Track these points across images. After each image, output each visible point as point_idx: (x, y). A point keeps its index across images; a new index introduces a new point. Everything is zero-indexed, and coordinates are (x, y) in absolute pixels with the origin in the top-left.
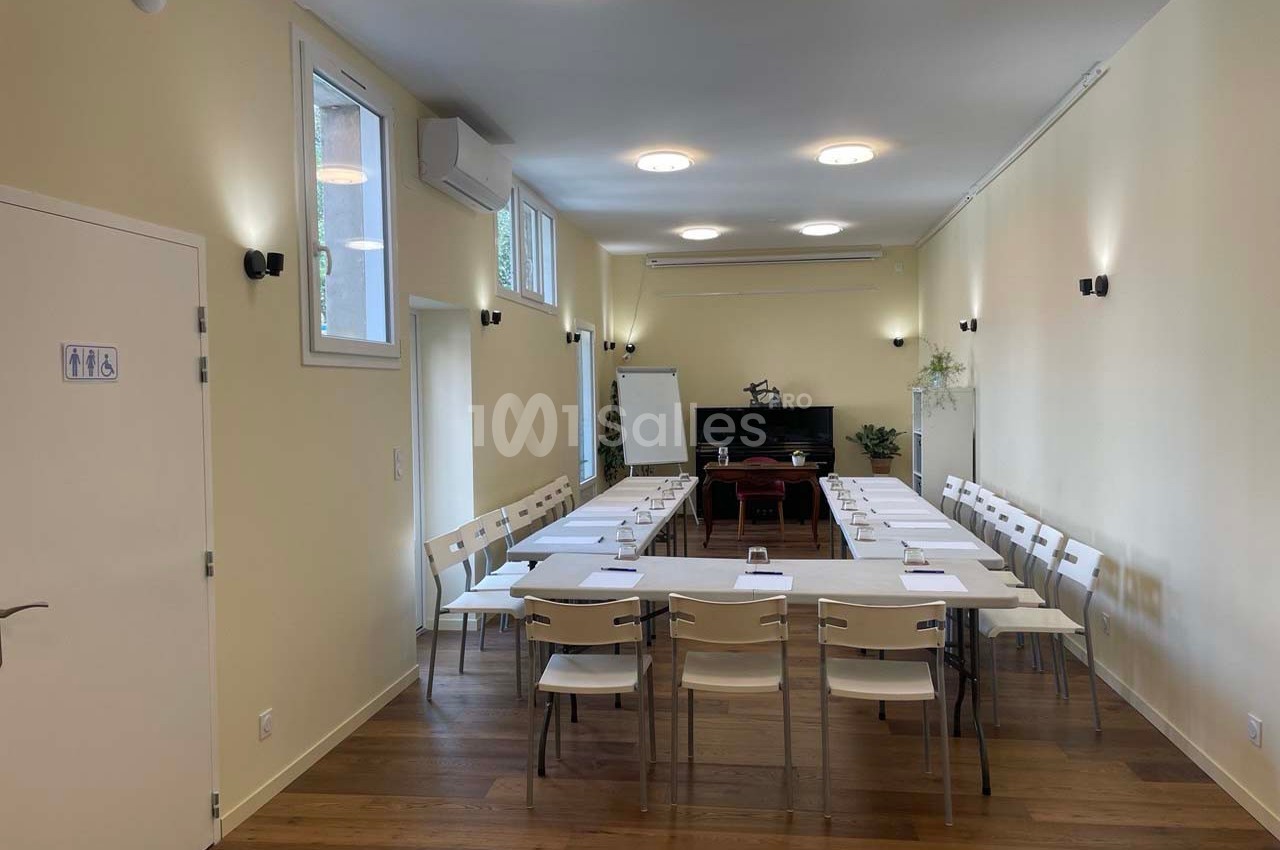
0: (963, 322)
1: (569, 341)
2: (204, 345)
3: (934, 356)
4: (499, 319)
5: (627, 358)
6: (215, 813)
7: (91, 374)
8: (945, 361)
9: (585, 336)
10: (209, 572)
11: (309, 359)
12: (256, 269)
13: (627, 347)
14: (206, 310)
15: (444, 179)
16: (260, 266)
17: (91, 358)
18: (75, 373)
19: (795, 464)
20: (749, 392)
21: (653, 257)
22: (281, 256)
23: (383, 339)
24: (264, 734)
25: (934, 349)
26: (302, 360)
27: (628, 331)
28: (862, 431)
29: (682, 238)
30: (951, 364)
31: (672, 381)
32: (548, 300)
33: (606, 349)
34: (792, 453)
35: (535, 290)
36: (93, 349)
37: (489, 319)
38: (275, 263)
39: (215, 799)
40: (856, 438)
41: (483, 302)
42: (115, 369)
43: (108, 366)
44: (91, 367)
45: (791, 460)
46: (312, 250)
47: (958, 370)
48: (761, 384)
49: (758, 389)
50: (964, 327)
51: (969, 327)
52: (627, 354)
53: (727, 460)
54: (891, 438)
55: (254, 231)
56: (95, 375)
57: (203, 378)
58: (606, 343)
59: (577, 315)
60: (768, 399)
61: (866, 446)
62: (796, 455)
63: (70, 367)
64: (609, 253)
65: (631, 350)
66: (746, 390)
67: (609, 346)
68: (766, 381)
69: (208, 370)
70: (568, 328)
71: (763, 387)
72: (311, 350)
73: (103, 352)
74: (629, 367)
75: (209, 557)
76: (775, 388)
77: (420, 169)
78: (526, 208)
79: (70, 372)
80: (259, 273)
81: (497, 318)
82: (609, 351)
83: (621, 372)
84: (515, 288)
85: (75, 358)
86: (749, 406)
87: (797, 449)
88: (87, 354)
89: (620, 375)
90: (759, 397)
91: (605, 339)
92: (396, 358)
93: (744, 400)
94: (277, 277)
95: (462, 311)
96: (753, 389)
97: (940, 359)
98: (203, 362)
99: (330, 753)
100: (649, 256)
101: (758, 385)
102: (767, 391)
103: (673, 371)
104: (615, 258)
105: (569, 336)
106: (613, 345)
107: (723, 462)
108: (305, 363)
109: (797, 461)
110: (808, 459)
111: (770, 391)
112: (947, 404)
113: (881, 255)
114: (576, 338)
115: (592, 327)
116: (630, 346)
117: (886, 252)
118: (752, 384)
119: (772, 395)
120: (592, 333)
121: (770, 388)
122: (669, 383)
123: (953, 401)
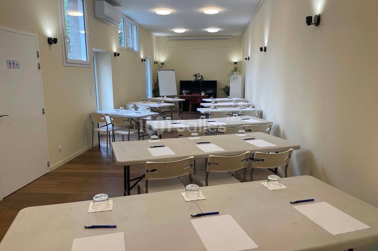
0: (246, 57)
1: (142, 61)
2: (39, 61)
4: (119, 55)
5: (161, 66)
6: (49, 166)
7: (14, 67)
8: (237, 69)
9: (148, 60)
10: (44, 113)
11: (65, 64)
12: (51, 42)
13: (161, 63)
14: (39, 52)
15: (102, 17)
16: (52, 41)
17: (13, 63)
18: (10, 66)
19: (202, 95)
21: (169, 37)
22: (57, 39)
23: (86, 60)
24: (60, 151)
26: (64, 65)
27: (161, 58)
28: (225, 88)
29: (175, 32)
32: (136, 49)
33: (155, 63)
35: (131, 47)
36: (14, 61)
37: (116, 55)
38: (55, 41)
39: (48, 163)
40: (223, 89)
41: (115, 50)
42: (19, 65)
43: (17, 65)
44: (13, 65)
46: (65, 37)
47: (239, 71)
48: (198, 74)
49: (197, 75)
50: (246, 59)
52: (161, 65)
53: (185, 94)
55: (50, 33)
56: (15, 67)
57: (39, 68)
58: (155, 62)
59: (145, 54)
60: (199, 78)
61: (226, 92)
63: (9, 65)
64: (156, 36)
65: (163, 64)
66: (193, 76)
67: (156, 63)
68: (199, 73)
69: (40, 66)
70: (142, 57)
71: (198, 75)
72: (66, 62)
73: (16, 62)
74: (162, 69)
75: (43, 110)
76: (202, 75)
77: (95, 14)
78: (127, 24)
79: (9, 67)
80: (52, 43)
81: (118, 54)
84: (125, 46)
85: (10, 63)
86: (195, 80)
87: (203, 91)
88: (13, 62)
89: (159, 71)
90: (197, 78)
91: (155, 61)
92: (89, 65)
93: (193, 79)
94: (55, 44)
95: (109, 51)
96: (196, 75)
98: (39, 64)
99: (76, 157)
100: (167, 37)
102: (199, 76)
103: (173, 70)
104: (158, 37)
105: (142, 60)
106: (157, 62)
107: (184, 94)
108: (65, 65)
112: (236, 79)
113: (231, 38)
114: (145, 60)
115: (150, 57)
116: (162, 63)
117: (233, 37)
118: (195, 74)
119: (201, 77)
120: (150, 59)
121: (200, 75)
122: (172, 73)
123: (237, 78)
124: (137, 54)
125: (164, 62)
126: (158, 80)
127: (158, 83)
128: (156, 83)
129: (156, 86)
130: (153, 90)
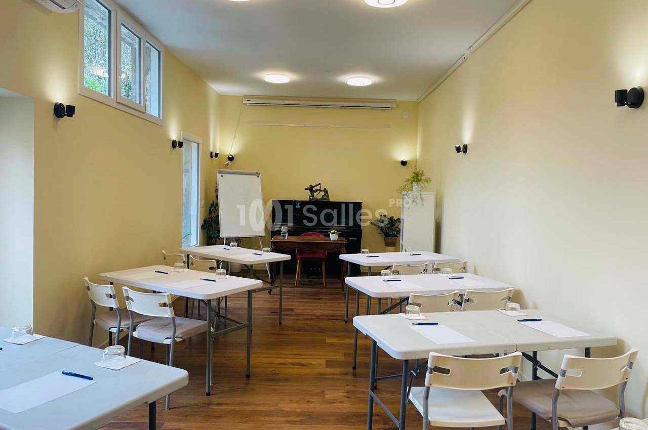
0: (458, 146)
1: (174, 145)
3: (414, 173)
5: (228, 164)
8: (420, 175)
9: (193, 145)
13: (228, 157)
19: (332, 239)
20: (308, 190)
21: (248, 97)
25: (414, 168)
27: (229, 146)
30: (423, 178)
31: (256, 181)
33: (212, 157)
34: (330, 232)
35: (138, 102)
37: (62, 111)
41: (58, 96)
45: (329, 236)
47: (427, 181)
48: (317, 185)
49: (314, 189)
50: (458, 149)
51: (461, 150)
52: (228, 162)
53: (287, 235)
54: (397, 224)
58: (211, 153)
59: (185, 126)
60: (319, 196)
61: (382, 229)
62: (333, 233)
65: (231, 159)
66: (306, 189)
67: (214, 155)
68: (320, 184)
70: (173, 136)
71: (318, 188)
74: (228, 170)
76: (325, 189)
81: (71, 111)
82: (214, 158)
83: (220, 172)
84: (109, 94)
86: (308, 200)
87: (334, 229)
89: (219, 175)
90: (315, 194)
91: (211, 150)
93: (305, 196)
95: (35, 97)
96: (311, 189)
97: (417, 174)
100: (245, 96)
101: (314, 187)
102: (320, 191)
103: (258, 175)
104: (222, 98)
105: (173, 142)
106: (217, 155)
109: (333, 237)
110: (340, 236)
111: (322, 191)
112: (419, 201)
113: (395, 106)
114: (181, 144)
115: (200, 141)
116: (231, 156)
117: (398, 104)
118: (311, 185)
119: (322, 193)
120: (198, 144)
121: (322, 189)
122: (255, 183)
123: (422, 200)
124: (159, 125)
125: (236, 155)
126: (217, 197)
127: (217, 205)
128: (212, 205)
129: (211, 212)
130: (204, 221)
